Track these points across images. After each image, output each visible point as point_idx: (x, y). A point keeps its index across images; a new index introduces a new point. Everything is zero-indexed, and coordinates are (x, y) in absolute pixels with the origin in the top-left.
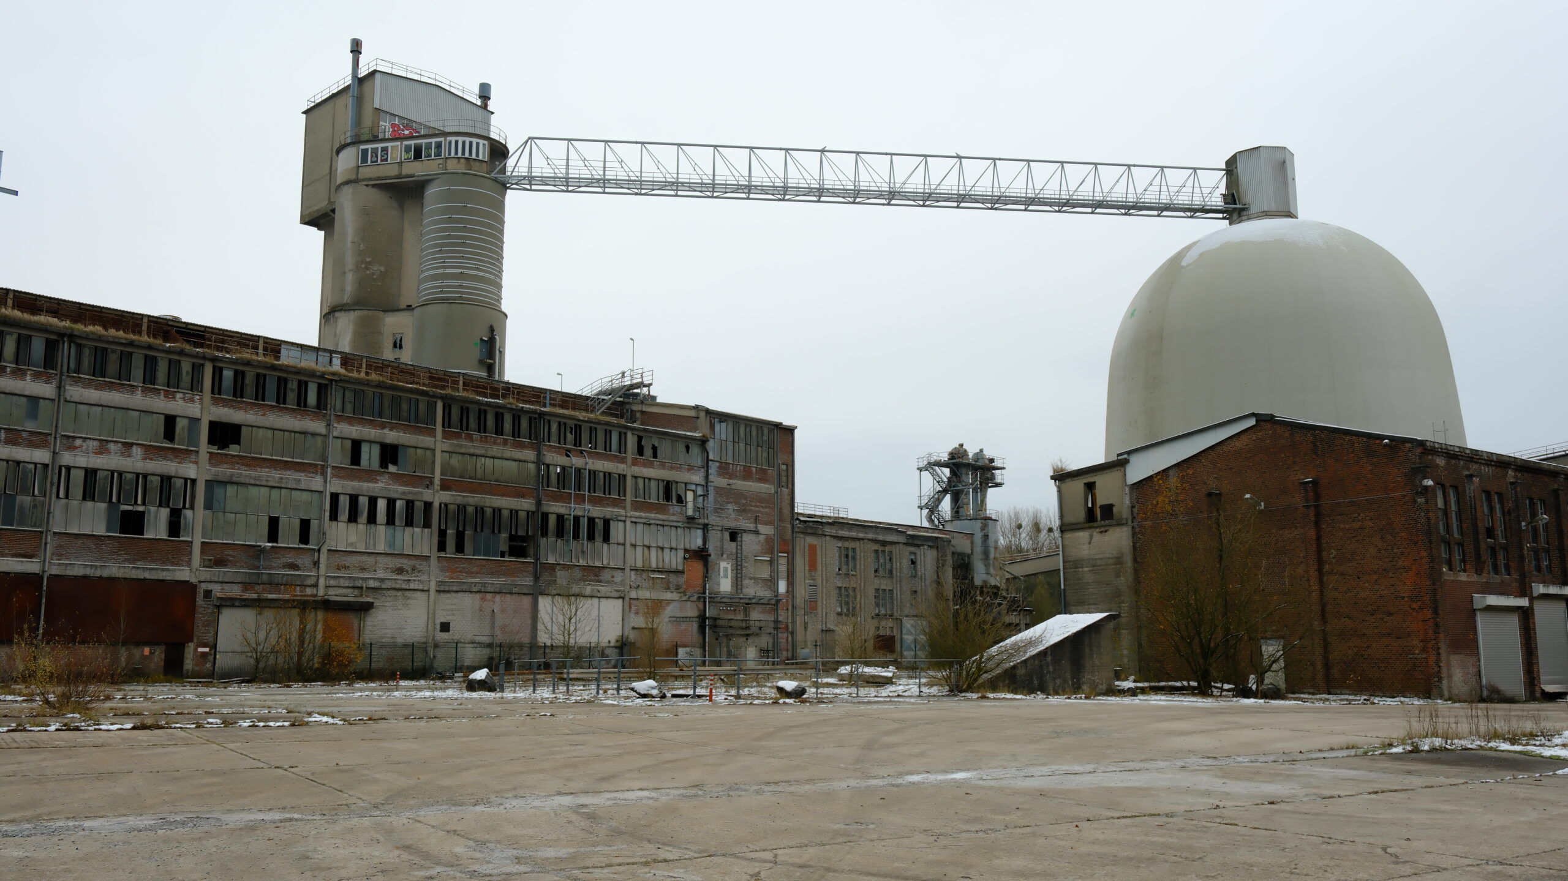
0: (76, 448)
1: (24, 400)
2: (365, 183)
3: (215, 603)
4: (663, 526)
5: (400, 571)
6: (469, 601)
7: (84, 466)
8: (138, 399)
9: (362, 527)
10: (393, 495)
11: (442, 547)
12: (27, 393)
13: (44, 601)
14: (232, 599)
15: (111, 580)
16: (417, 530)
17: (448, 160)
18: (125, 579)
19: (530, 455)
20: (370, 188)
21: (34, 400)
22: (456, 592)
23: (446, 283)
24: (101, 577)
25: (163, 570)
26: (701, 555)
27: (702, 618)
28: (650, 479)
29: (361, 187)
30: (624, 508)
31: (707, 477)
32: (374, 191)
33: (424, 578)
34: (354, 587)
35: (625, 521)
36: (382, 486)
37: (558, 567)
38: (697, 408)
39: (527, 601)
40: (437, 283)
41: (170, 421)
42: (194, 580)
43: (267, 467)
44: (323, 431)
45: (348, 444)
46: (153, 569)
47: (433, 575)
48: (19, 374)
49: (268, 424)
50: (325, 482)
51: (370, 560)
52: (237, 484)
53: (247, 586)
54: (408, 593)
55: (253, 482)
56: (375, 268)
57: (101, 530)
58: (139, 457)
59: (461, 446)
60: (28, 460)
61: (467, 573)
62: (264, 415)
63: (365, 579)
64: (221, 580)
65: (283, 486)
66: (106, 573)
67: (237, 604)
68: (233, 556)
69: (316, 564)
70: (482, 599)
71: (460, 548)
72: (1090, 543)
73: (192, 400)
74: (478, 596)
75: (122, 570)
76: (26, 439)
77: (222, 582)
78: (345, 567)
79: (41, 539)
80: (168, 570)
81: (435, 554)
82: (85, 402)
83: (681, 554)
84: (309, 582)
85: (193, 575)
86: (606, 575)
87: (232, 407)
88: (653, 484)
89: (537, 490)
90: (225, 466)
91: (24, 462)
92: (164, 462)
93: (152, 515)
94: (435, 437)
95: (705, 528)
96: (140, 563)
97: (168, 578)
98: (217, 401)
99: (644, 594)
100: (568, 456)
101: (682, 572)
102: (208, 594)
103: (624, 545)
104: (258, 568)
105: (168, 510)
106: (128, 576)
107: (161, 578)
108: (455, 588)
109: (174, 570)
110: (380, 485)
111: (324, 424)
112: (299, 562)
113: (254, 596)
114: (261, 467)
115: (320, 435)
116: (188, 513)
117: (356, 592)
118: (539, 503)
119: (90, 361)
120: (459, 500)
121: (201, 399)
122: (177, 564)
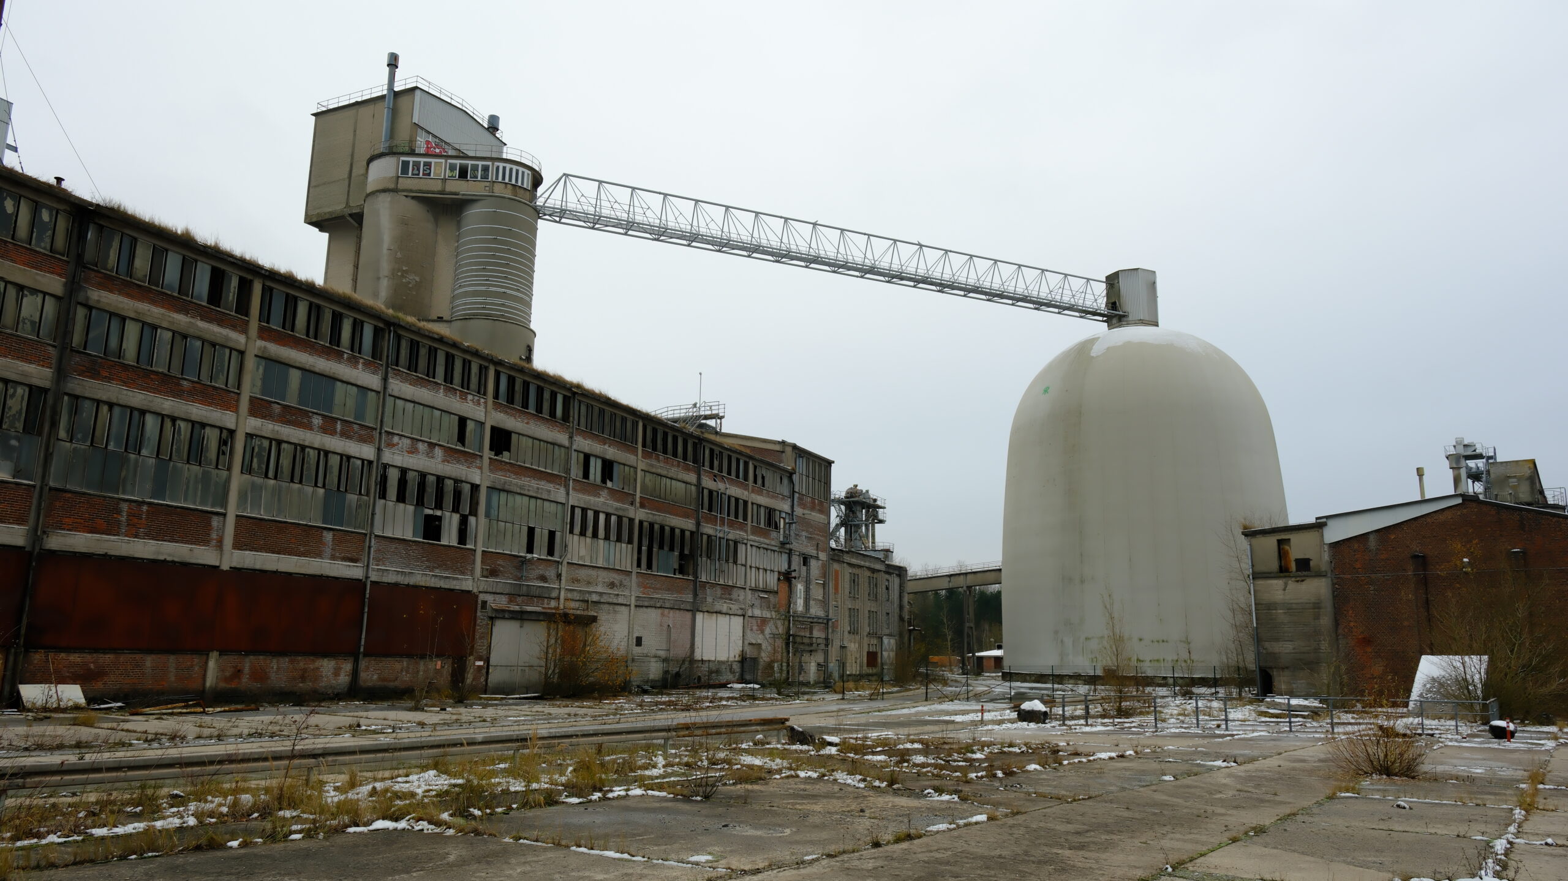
0: (394, 445)
1: (355, 389)
2: (405, 194)
3: (490, 615)
4: (767, 549)
5: (612, 585)
6: (653, 615)
7: (399, 465)
8: (439, 398)
9: (589, 540)
10: (610, 511)
11: (639, 565)
12: (359, 383)
13: (366, 610)
14: (503, 611)
15: (416, 587)
16: (624, 545)
17: (495, 184)
18: (426, 587)
19: (692, 477)
20: (409, 199)
21: (363, 389)
22: (647, 607)
23: (490, 300)
24: (408, 585)
25: (454, 579)
26: (787, 577)
27: (788, 635)
28: (760, 506)
29: (400, 198)
30: (746, 532)
31: (792, 507)
32: (413, 203)
33: (627, 593)
34: (582, 601)
35: (746, 544)
36: (602, 501)
37: (708, 585)
38: (783, 443)
39: (689, 615)
40: (480, 299)
41: (463, 421)
42: (475, 590)
43: (528, 477)
44: (566, 443)
45: (582, 456)
46: (447, 577)
47: (632, 591)
48: (353, 361)
49: (530, 433)
50: (568, 494)
51: (593, 572)
52: (508, 492)
53: (512, 597)
54: (617, 608)
55: (519, 491)
56: (411, 278)
57: (409, 536)
58: (439, 459)
59: (652, 466)
60: (357, 455)
61: (653, 588)
62: (527, 423)
63: (590, 593)
64: (494, 591)
65: (539, 496)
66: (412, 581)
67: (506, 616)
68: (503, 567)
69: (559, 576)
70: (663, 615)
71: (649, 566)
72: (1284, 590)
73: (479, 404)
74: (660, 611)
75: (424, 578)
76: (356, 433)
77: (494, 593)
78: (578, 581)
79: (364, 542)
80: (457, 579)
81: (635, 570)
82: (403, 397)
83: (776, 574)
84: (554, 594)
85: (475, 585)
86: (735, 593)
87: (506, 413)
88: (762, 510)
89: (697, 511)
90: (500, 473)
91: (354, 457)
92: (457, 466)
93: (447, 520)
94: (637, 456)
95: (790, 553)
96: (437, 571)
97: (457, 588)
98: (497, 406)
99: (757, 612)
100: (715, 481)
101: (776, 592)
102: (484, 603)
103: (745, 566)
104: (520, 579)
105: (458, 516)
106: (428, 585)
107: (452, 587)
108: (646, 604)
109: (461, 579)
110: (602, 499)
111: (567, 437)
112: (547, 574)
113: (517, 608)
114: (525, 476)
115: (564, 447)
116: (472, 520)
117: (584, 605)
118: (698, 524)
119: (406, 353)
120: (651, 518)
121: (486, 403)
122: (463, 573)
